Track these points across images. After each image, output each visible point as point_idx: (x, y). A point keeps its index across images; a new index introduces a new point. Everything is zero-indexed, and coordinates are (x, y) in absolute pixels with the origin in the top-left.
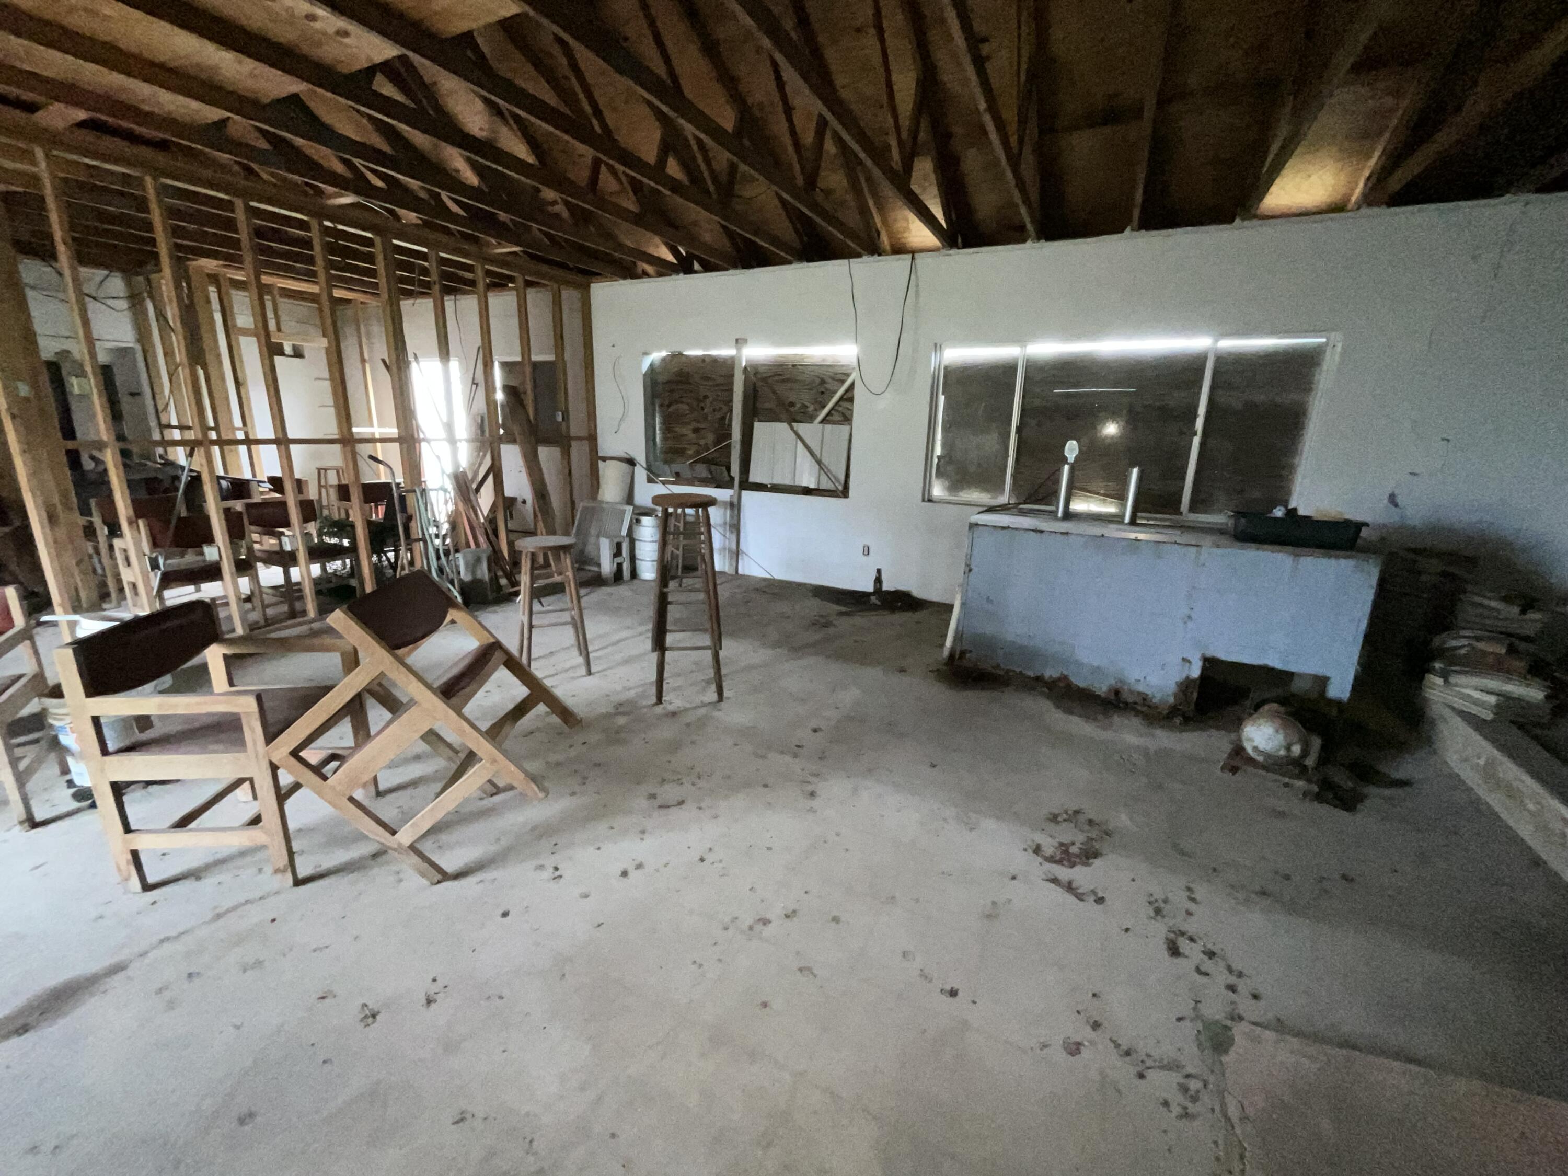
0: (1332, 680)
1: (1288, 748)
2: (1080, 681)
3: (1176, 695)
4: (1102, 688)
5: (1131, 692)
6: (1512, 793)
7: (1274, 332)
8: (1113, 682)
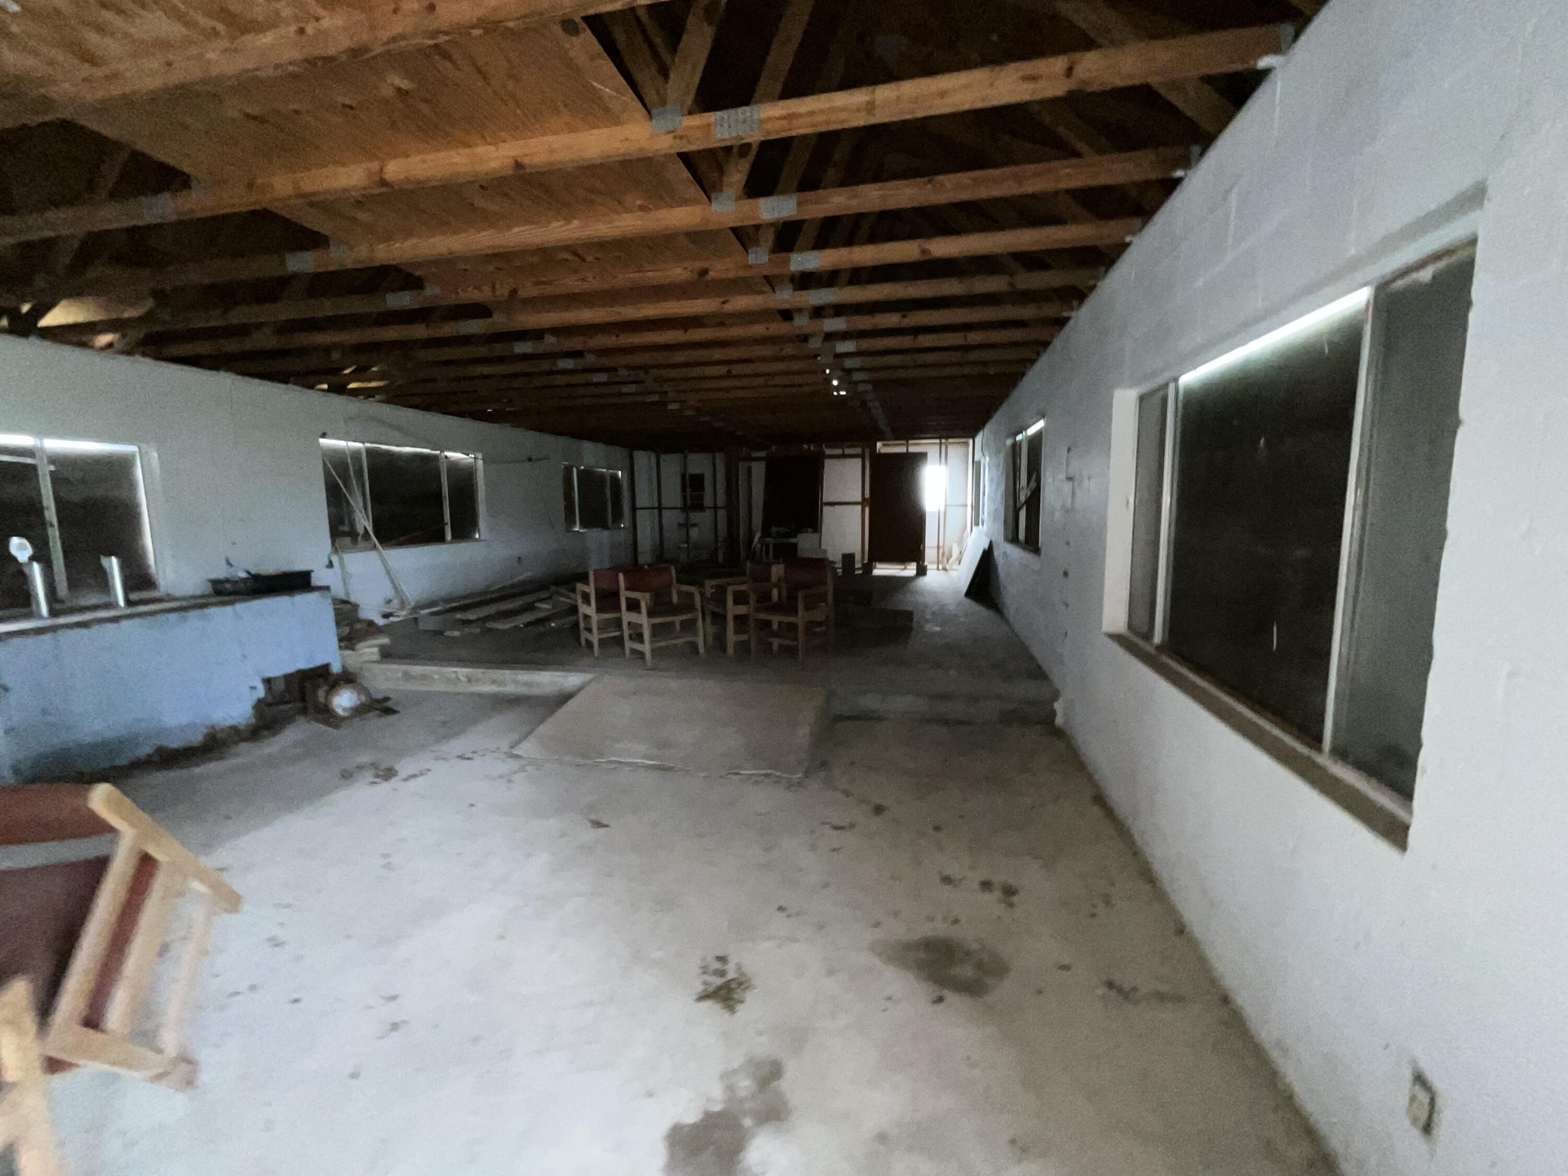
0: (332, 664)
1: (359, 699)
2: (175, 743)
3: (255, 717)
4: (197, 738)
5: (222, 730)
6: (424, 677)
7: (99, 438)
8: (205, 731)
